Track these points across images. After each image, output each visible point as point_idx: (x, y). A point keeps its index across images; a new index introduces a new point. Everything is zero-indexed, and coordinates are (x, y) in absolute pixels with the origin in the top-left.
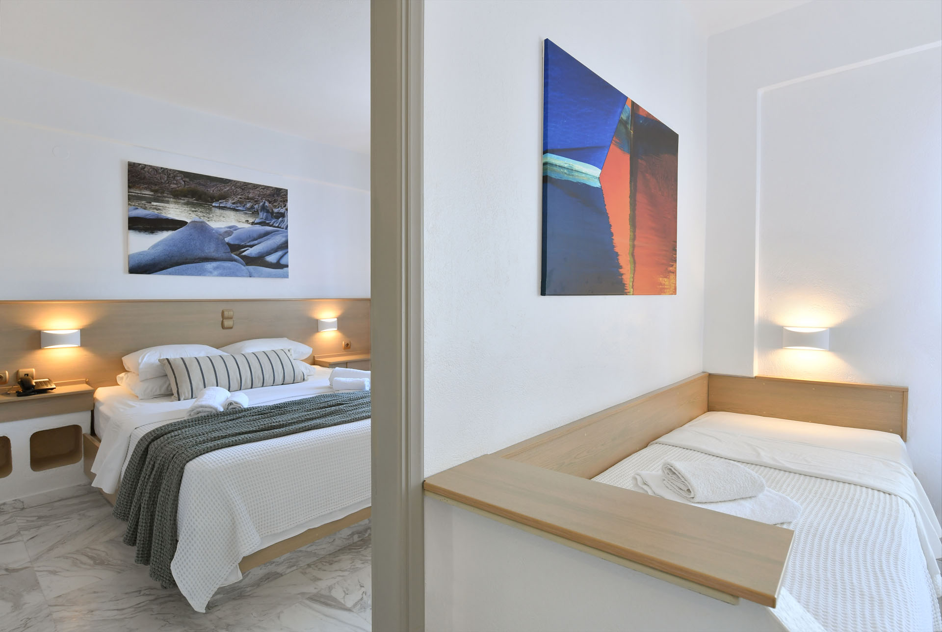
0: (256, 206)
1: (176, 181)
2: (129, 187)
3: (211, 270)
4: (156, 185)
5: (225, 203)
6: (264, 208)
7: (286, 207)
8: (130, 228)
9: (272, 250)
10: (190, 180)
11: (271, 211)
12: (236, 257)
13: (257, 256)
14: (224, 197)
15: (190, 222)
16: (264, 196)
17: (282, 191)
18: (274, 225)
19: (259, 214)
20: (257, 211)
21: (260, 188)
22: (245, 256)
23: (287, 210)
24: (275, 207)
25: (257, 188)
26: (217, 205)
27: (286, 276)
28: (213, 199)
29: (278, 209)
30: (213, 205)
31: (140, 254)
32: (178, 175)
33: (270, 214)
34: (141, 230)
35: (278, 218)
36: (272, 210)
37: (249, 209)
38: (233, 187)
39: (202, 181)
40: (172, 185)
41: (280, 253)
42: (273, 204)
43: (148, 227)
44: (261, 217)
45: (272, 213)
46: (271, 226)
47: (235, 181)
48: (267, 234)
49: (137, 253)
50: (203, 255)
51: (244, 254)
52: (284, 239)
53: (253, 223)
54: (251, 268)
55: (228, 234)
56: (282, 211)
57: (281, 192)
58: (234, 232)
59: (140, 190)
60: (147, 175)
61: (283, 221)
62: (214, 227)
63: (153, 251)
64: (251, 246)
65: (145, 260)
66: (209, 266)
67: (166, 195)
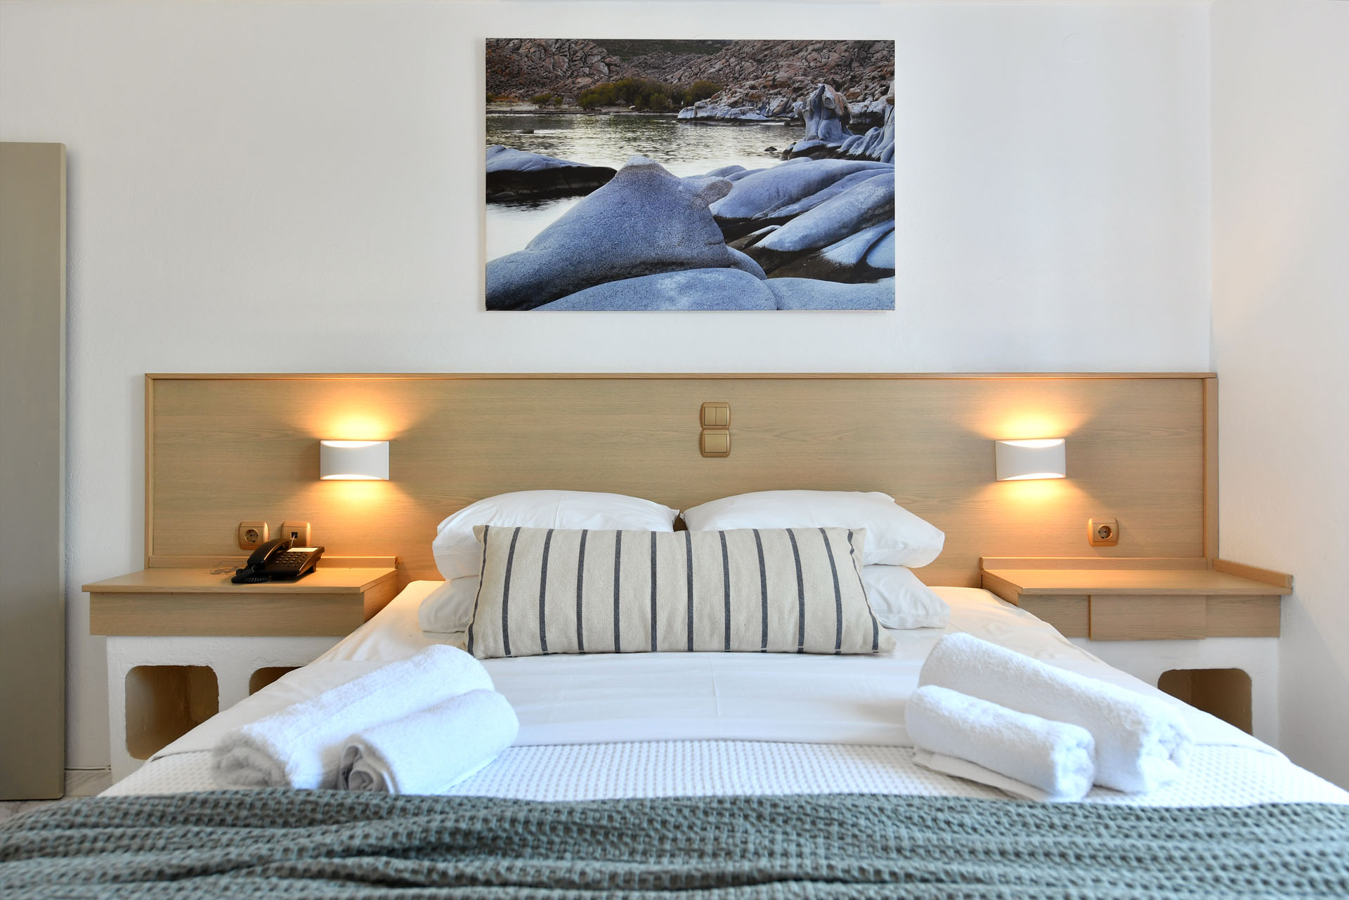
0: (798, 105)
1: (590, 68)
2: (489, 100)
3: (672, 293)
4: (544, 85)
5: (710, 107)
6: (819, 107)
7: (889, 95)
8: (490, 200)
9: (844, 226)
10: (623, 60)
11: (840, 112)
12: (739, 255)
13: (798, 248)
14: (707, 92)
15: (621, 170)
16: (820, 71)
17: (877, 47)
18: (851, 151)
19: (804, 125)
20: (801, 118)
21: (810, 48)
22: (764, 249)
23: (891, 102)
24: (854, 98)
25: (801, 50)
26: (690, 115)
27: (887, 303)
28: (680, 99)
29: (862, 104)
30: (681, 115)
31: (509, 260)
32: (595, 51)
33: (837, 121)
34: (512, 201)
35: (860, 129)
36: (846, 108)
37: (776, 116)
38: (733, 60)
39: (651, 58)
40: (579, 80)
41: (866, 236)
42: (847, 89)
43: (525, 192)
44: (812, 133)
45: (846, 116)
46: (843, 156)
47: (737, 42)
48: (829, 180)
49: (502, 260)
50: (652, 254)
51: (760, 244)
52: (881, 192)
53: (788, 154)
54: (781, 283)
55: (718, 190)
56: (877, 106)
57: (872, 50)
58: (735, 184)
59: (511, 102)
60: (525, 64)
61: (878, 138)
62: (680, 177)
63: (536, 252)
64: (782, 221)
65: (518, 274)
66: (668, 282)
67: (566, 106)
